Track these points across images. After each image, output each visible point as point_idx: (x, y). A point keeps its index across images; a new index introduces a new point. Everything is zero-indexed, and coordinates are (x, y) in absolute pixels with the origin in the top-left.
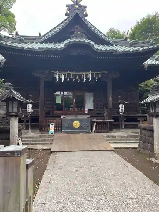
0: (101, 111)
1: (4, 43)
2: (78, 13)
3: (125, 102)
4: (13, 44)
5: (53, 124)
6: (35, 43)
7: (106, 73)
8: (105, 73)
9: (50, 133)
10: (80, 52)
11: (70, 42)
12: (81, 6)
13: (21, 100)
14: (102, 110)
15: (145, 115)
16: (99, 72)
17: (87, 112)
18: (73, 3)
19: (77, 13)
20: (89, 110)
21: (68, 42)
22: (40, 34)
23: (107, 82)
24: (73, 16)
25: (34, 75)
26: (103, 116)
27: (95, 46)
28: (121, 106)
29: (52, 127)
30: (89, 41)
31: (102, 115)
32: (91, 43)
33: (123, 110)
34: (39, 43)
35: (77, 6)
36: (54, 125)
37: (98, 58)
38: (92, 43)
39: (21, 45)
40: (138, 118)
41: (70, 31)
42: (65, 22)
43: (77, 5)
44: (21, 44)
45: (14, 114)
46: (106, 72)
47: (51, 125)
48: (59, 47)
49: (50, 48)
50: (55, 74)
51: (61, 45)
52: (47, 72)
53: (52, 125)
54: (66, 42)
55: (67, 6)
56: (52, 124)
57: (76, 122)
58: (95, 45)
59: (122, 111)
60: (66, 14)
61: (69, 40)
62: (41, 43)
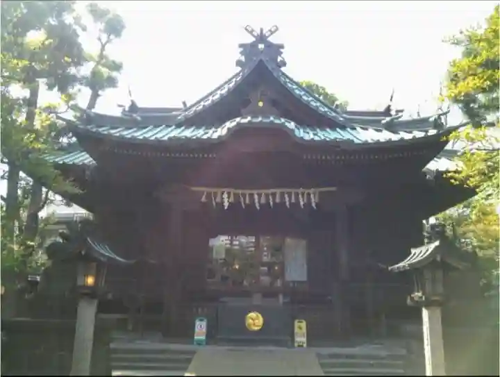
1: (94, 130)
2: (264, 61)
4: (112, 131)
5: (203, 320)
6: (164, 126)
9: (195, 343)
11: (239, 124)
12: (269, 46)
18: (254, 39)
19: (261, 61)
21: (234, 124)
22: (184, 103)
24: (253, 67)
27: (297, 132)
29: (201, 328)
30: (283, 120)
32: (287, 124)
34: (174, 127)
35: (261, 46)
36: (204, 323)
38: (292, 125)
39: (130, 134)
42: (234, 80)
43: (261, 43)
44: (130, 131)
46: (335, 189)
47: (198, 323)
48: (215, 136)
49: (194, 138)
51: (219, 130)
53: (201, 322)
54: (230, 124)
55: (241, 46)
57: (252, 315)
58: (299, 129)
60: (239, 63)
61: (238, 119)
62: (179, 126)
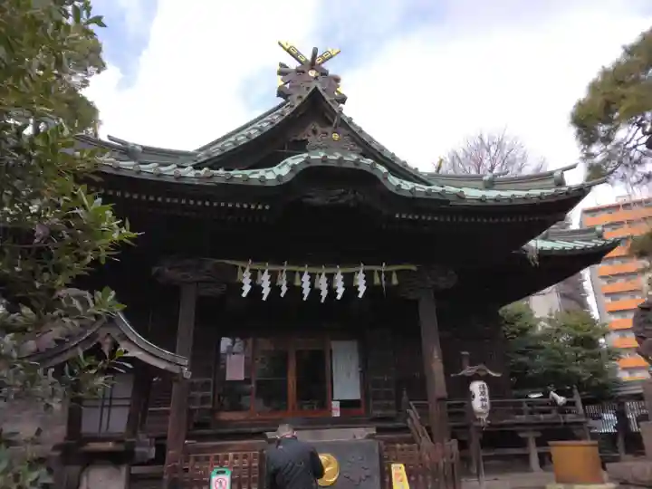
0: (388, 407)
2: (320, 88)
3: (490, 372)
5: (223, 472)
7: (414, 271)
8: (410, 270)
10: (341, 196)
11: (307, 161)
13: (162, 365)
14: (392, 403)
15: (539, 419)
16: (390, 268)
17: (337, 414)
18: (300, 65)
19: (316, 88)
20: (345, 404)
23: (416, 302)
24: (305, 96)
25: (158, 274)
26: (406, 429)
27: (390, 178)
28: (476, 387)
31: (400, 424)
32: (378, 166)
33: (487, 403)
35: (312, 73)
36: (227, 478)
37: (397, 216)
38: (383, 168)
40: (523, 431)
41: (294, 138)
42: (280, 111)
43: (312, 69)
45: (110, 446)
46: (414, 268)
49: (239, 176)
50: (240, 269)
51: (275, 169)
52: (211, 263)
53: (221, 476)
54: (294, 161)
55: (282, 73)
56: (218, 473)
59: (483, 406)
60: (281, 93)
61: (305, 155)
